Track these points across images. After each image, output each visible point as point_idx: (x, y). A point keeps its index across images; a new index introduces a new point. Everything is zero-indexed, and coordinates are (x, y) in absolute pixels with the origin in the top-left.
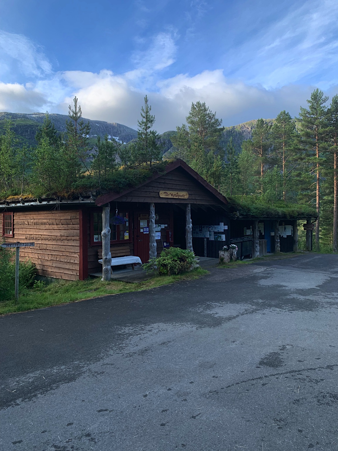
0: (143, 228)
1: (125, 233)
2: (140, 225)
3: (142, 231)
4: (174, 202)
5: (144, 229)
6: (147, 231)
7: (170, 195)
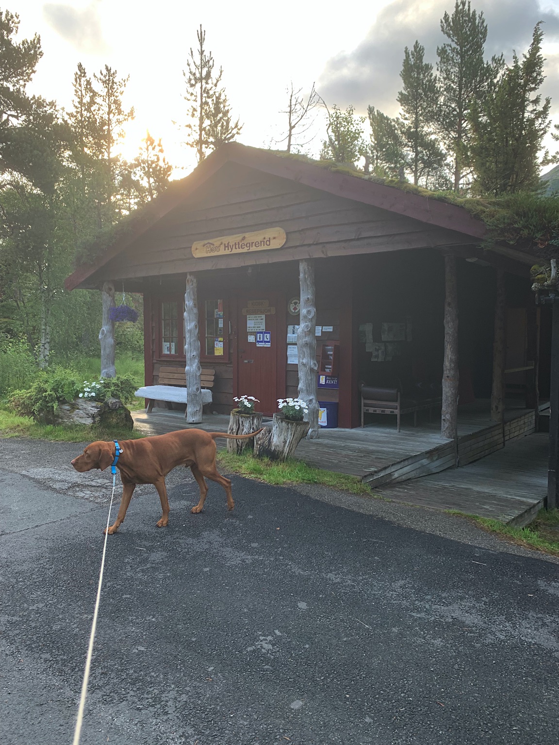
0: (255, 334)
1: (216, 343)
2: (248, 326)
3: (251, 339)
4: (235, 264)
5: (258, 335)
6: (266, 340)
7: (222, 247)
